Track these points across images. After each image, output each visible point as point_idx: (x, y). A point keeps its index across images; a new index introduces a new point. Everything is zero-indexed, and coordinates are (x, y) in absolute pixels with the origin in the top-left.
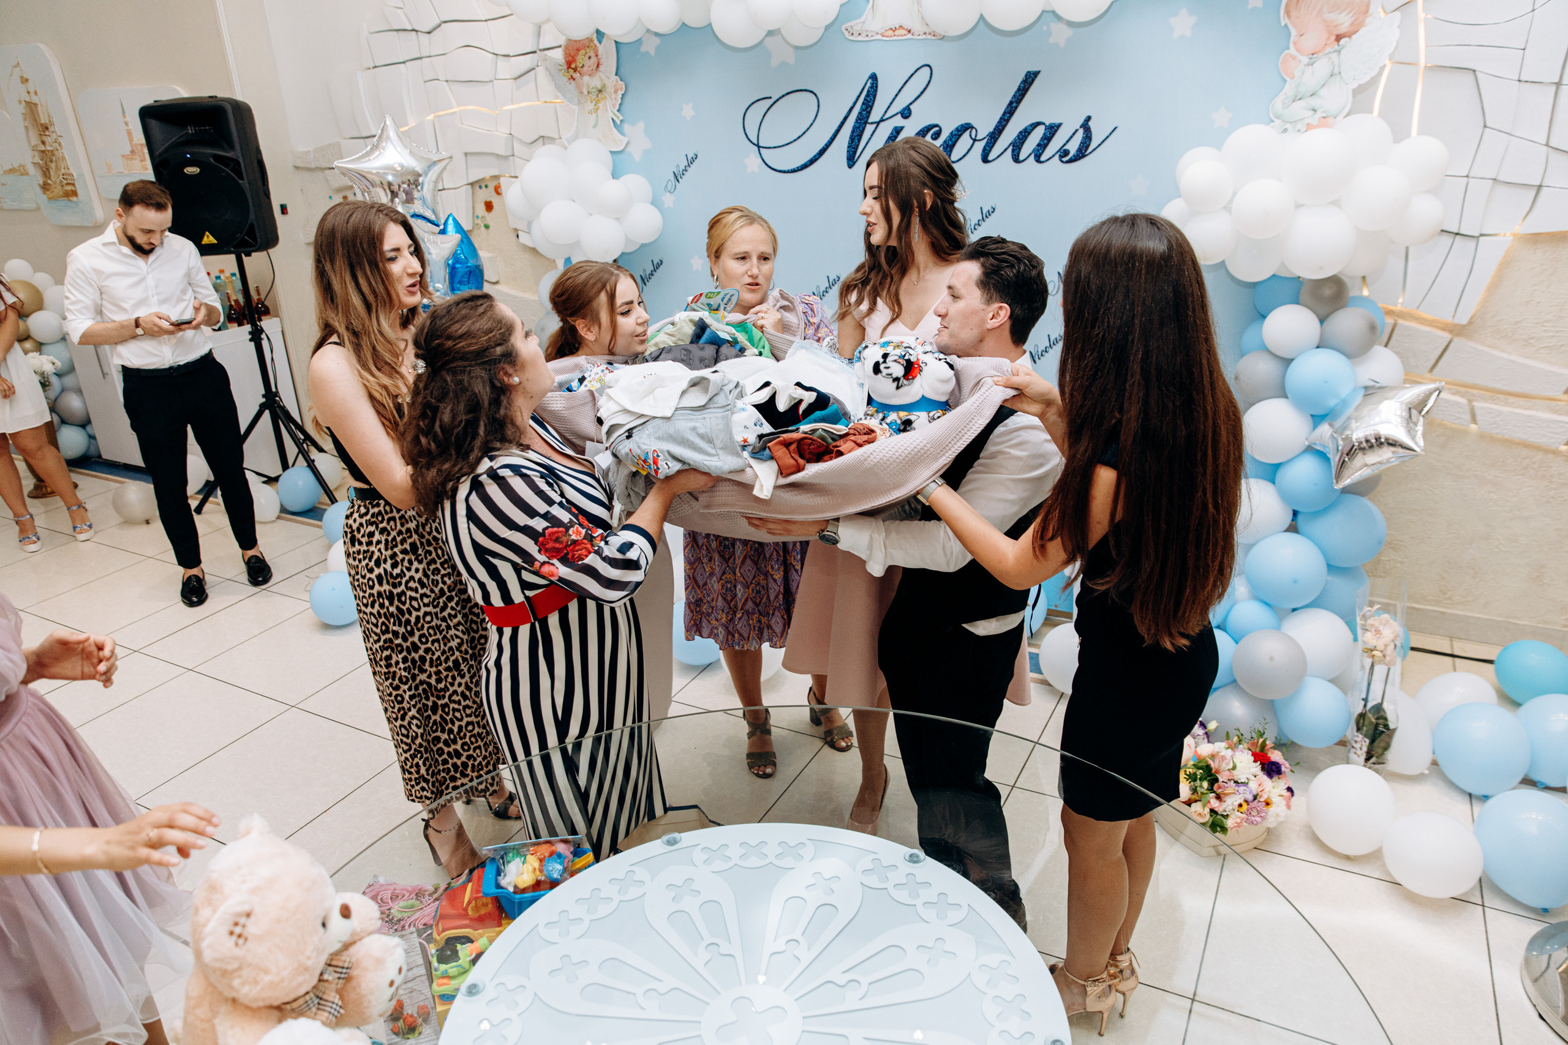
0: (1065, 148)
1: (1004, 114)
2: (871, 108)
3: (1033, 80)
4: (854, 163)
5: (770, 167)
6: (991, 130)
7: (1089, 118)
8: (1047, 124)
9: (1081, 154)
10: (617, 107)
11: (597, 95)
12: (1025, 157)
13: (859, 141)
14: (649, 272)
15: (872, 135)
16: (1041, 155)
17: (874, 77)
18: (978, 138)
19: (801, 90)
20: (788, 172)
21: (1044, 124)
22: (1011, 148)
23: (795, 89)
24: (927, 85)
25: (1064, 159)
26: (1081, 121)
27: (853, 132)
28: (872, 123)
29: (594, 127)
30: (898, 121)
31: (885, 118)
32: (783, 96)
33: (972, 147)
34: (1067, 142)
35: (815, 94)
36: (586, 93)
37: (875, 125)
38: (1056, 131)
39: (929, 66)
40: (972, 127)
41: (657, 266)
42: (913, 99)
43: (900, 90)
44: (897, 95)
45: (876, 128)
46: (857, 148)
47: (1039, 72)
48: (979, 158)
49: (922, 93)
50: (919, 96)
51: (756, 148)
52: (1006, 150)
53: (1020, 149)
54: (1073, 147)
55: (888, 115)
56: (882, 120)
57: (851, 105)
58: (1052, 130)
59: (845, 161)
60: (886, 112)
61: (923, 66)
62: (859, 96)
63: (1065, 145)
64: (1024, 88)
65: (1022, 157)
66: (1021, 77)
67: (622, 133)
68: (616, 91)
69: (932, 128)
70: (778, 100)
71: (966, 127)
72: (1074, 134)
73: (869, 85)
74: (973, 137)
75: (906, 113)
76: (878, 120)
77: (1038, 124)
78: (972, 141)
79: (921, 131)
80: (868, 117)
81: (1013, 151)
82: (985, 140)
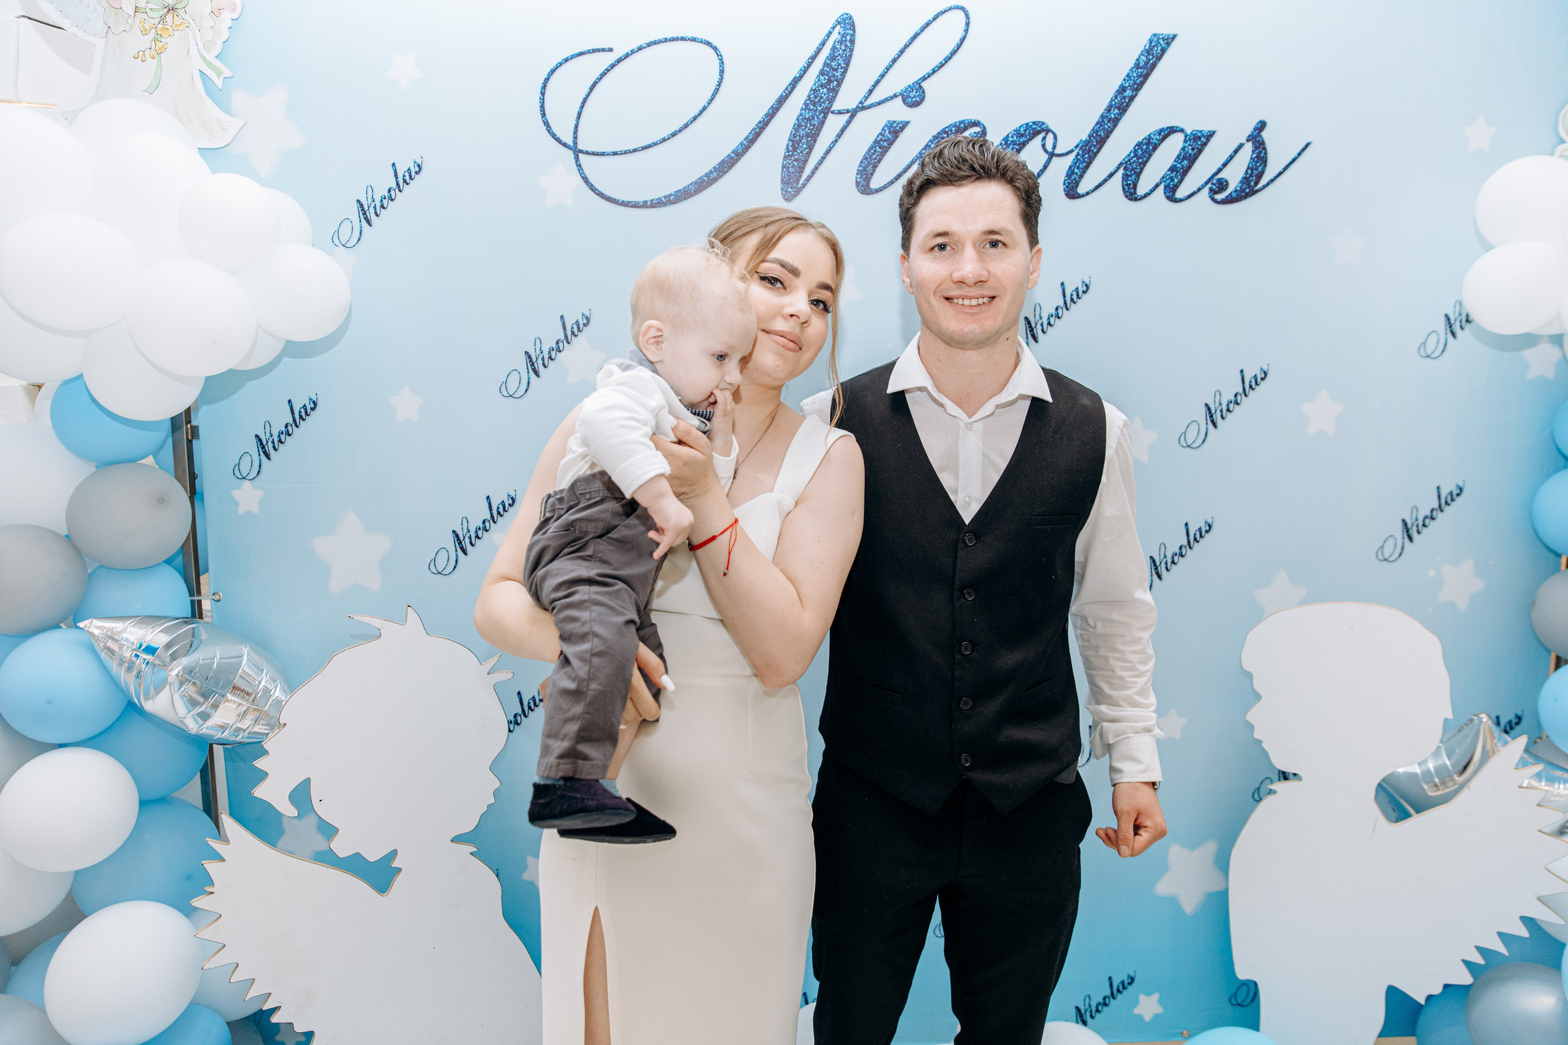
0: (1220, 176)
1: (1109, 109)
2: (839, 85)
3: (1163, 51)
4: (799, 191)
5: (601, 195)
6: (1085, 137)
7: (1262, 126)
8: (1189, 133)
9: (1249, 187)
10: (217, 50)
11: (163, 18)
12: (1147, 190)
13: (811, 148)
14: (278, 427)
15: (839, 136)
16: (1176, 187)
17: (847, 23)
18: (1057, 151)
19: (683, 39)
20: (645, 205)
21: (1182, 131)
22: (1121, 171)
23: (669, 36)
24: (959, 46)
25: (1219, 197)
26: (1249, 130)
27: (797, 127)
28: (840, 113)
29: (150, 91)
30: (897, 111)
31: (865, 104)
32: (640, 49)
33: (1045, 167)
34: (1225, 165)
35: (715, 49)
36: (131, 12)
37: (847, 116)
38: (1205, 144)
39: (963, 9)
40: (1048, 131)
41: (300, 415)
42: (929, 70)
43: (902, 52)
44: (894, 61)
45: (849, 122)
46: (806, 161)
47: (1174, 37)
48: (1061, 188)
49: (948, 59)
50: (941, 66)
51: (572, 152)
52: (1111, 175)
53: (1138, 175)
54: (1234, 175)
55: (873, 99)
56: (862, 107)
57: (795, 73)
58: (1198, 142)
59: (778, 185)
60: (871, 91)
61: (950, 9)
62: (813, 58)
63: (1220, 170)
64: (1146, 64)
65: (1141, 191)
66: (1142, 44)
67: (228, 111)
68: (216, 13)
69: (965, 129)
70: (627, 56)
71: (1035, 130)
72: (1236, 152)
73: (835, 36)
74: (1049, 148)
75: (914, 97)
76: (852, 105)
77: (1172, 130)
78: (1046, 156)
79: (944, 131)
80: (832, 101)
81: (1125, 177)
82: (1073, 155)
